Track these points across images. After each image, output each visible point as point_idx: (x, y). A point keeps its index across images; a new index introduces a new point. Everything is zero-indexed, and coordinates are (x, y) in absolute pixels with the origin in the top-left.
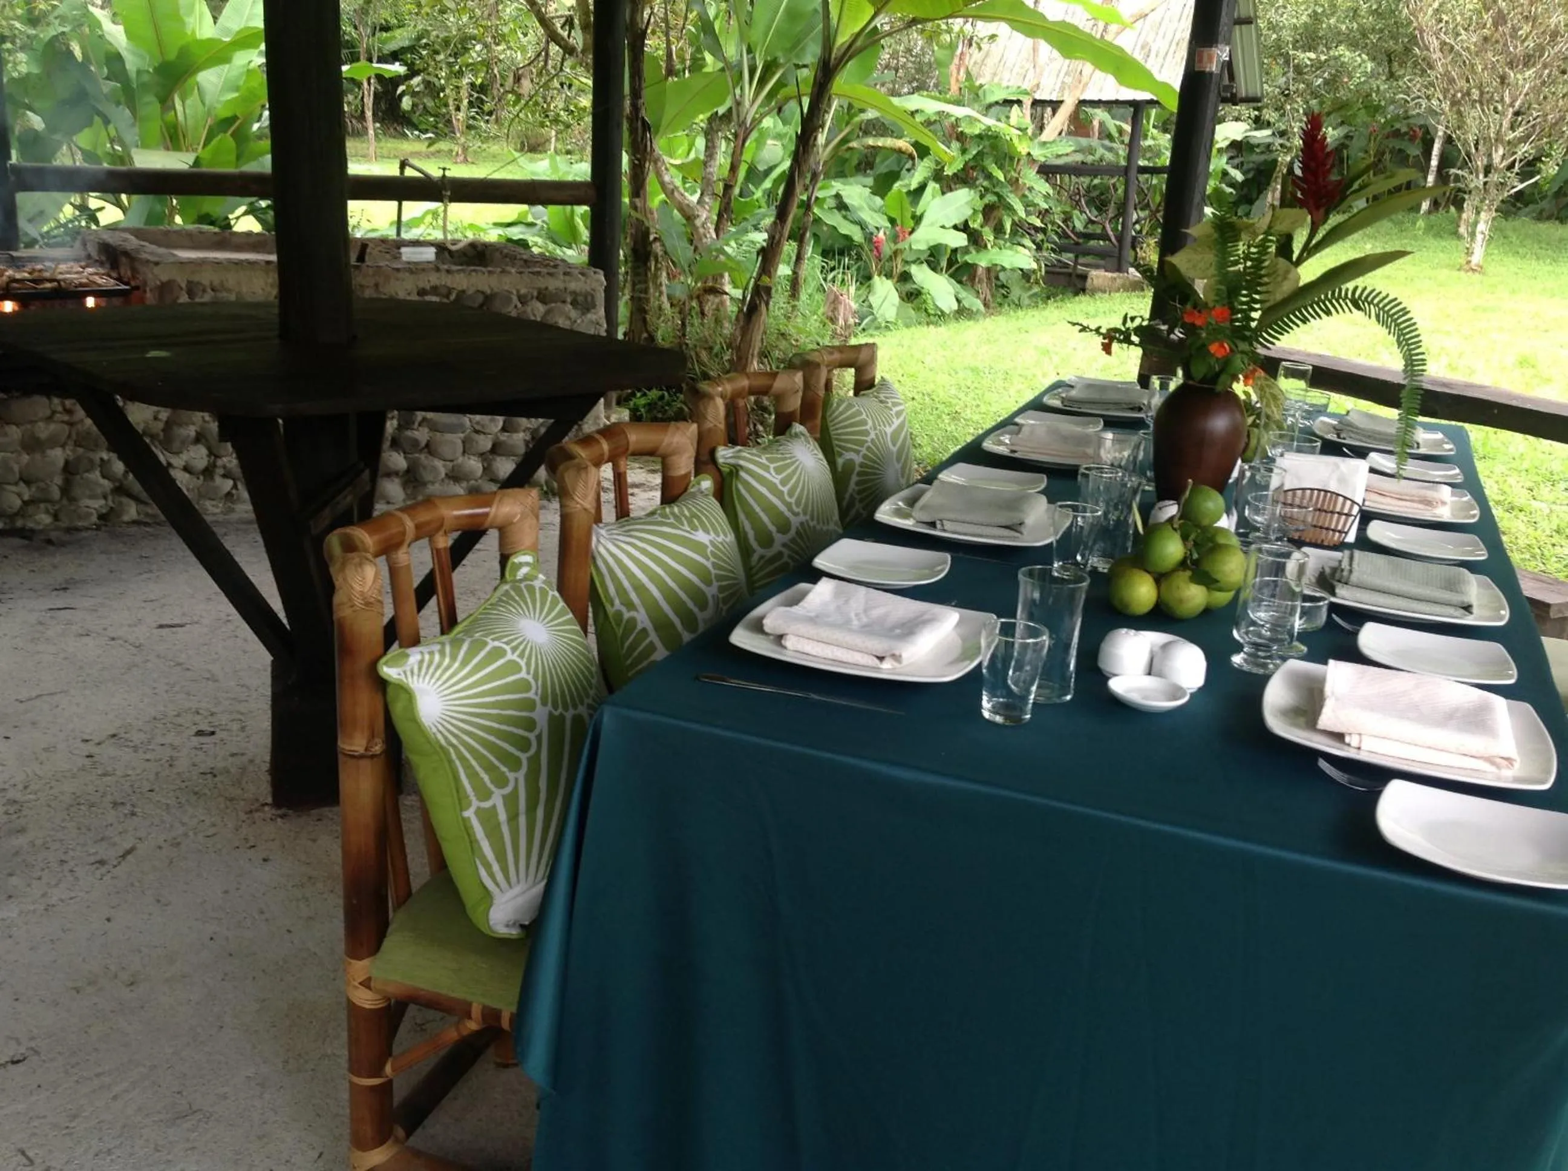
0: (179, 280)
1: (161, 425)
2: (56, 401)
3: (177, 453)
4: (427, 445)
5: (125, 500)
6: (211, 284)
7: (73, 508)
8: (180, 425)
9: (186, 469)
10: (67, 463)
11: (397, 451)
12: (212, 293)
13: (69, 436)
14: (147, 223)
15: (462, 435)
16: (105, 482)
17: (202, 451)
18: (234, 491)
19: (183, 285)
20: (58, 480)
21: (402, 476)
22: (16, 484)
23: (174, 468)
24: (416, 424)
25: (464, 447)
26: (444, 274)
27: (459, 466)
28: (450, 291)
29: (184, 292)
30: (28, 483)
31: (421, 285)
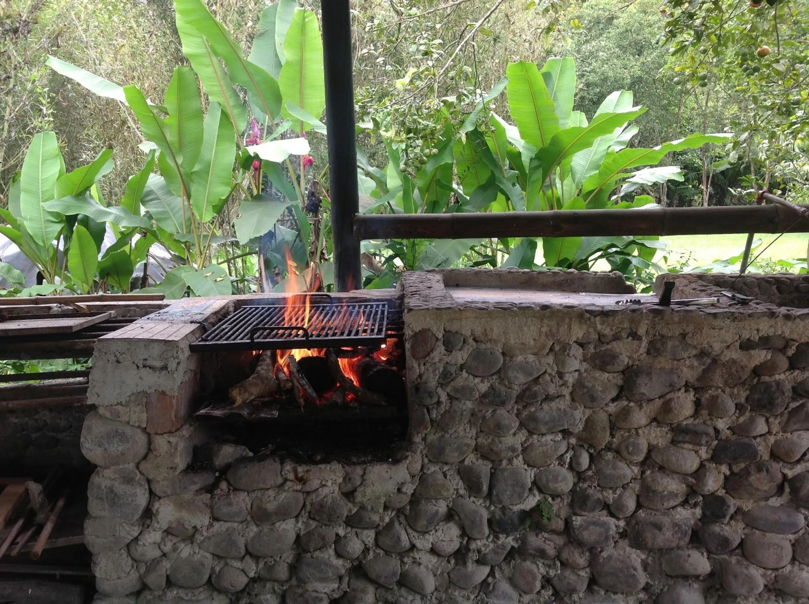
0: (434, 329)
1: (406, 499)
2: (288, 467)
3: (425, 533)
4: (741, 544)
5: (359, 584)
6: (472, 334)
7: (300, 591)
8: (428, 499)
9: (433, 551)
10: (298, 537)
11: (697, 548)
12: (474, 343)
13: (304, 506)
14: (520, 266)
15: (792, 537)
16: (340, 562)
17: (453, 531)
18: (490, 580)
19: (440, 336)
20: (289, 557)
21: (703, 581)
22: (242, 559)
23: (419, 550)
24: (728, 518)
25: (794, 551)
26: (780, 321)
27: (786, 578)
28: (787, 343)
29: (440, 343)
30: (256, 558)
31: (746, 335)
